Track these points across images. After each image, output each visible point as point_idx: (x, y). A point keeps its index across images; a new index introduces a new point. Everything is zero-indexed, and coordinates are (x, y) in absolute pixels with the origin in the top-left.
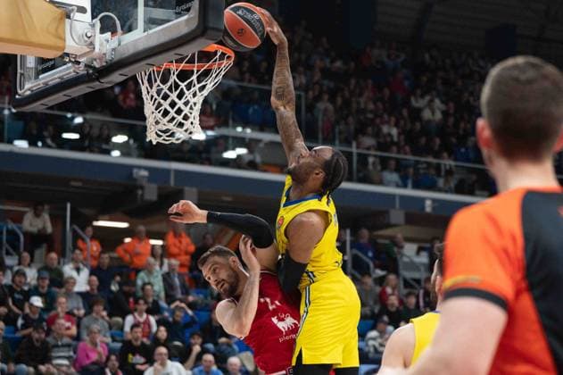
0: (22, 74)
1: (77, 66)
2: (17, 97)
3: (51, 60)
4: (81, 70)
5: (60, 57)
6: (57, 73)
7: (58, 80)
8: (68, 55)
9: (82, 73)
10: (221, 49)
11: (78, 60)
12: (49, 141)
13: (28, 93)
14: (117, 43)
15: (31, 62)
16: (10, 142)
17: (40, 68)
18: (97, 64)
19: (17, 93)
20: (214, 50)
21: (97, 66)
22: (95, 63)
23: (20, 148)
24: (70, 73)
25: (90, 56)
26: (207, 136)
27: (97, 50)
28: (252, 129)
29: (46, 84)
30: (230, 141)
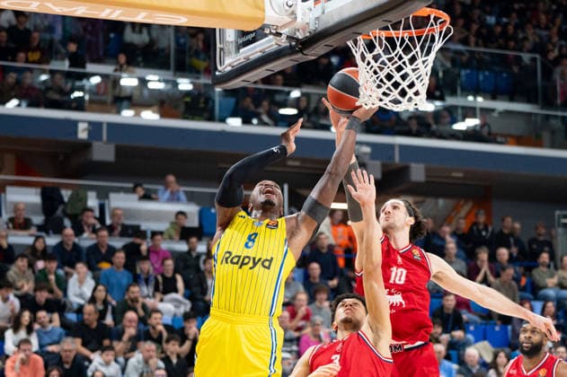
0: (221, 49)
1: (278, 38)
2: (217, 73)
3: (252, 32)
4: (284, 42)
5: (260, 28)
6: (259, 46)
7: (259, 54)
8: (268, 26)
9: (284, 45)
10: (433, 13)
11: (279, 31)
12: (265, 118)
13: (229, 68)
14: (320, 11)
15: (230, 36)
16: (223, 120)
17: (240, 41)
18: (300, 36)
19: (216, 69)
20: (426, 15)
21: (300, 38)
22: (298, 33)
23: (233, 127)
24: (272, 46)
25: (292, 26)
26: (436, 106)
27: (299, 20)
28: (484, 98)
29: (247, 58)
30: (460, 111)
